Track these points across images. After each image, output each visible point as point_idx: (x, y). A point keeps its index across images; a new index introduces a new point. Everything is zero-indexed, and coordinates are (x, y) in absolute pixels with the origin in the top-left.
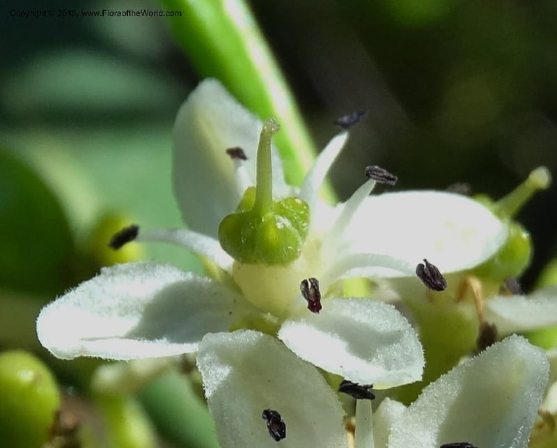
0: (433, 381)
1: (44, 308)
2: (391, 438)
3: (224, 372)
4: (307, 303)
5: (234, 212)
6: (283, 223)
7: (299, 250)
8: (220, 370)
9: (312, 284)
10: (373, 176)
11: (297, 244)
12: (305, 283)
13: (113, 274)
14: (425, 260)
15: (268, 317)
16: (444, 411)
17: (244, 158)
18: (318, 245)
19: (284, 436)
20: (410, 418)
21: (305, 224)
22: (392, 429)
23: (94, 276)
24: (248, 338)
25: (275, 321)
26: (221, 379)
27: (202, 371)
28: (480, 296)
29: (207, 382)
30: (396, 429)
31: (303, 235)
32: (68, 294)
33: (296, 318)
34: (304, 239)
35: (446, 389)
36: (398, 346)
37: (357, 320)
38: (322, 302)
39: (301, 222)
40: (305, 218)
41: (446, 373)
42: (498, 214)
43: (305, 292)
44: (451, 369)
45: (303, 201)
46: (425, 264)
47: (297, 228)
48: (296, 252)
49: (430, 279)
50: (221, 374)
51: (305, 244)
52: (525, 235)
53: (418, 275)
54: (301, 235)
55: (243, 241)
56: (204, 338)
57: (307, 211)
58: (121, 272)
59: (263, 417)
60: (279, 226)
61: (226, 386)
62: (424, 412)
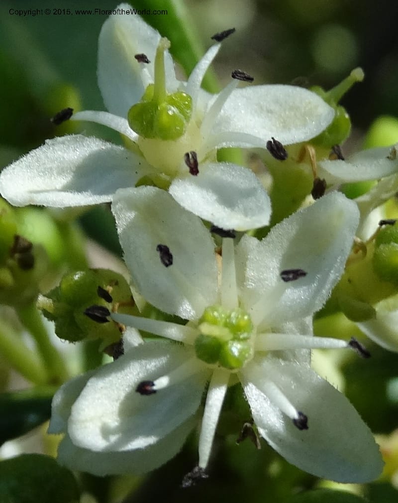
0: (278, 223)
1: (4, 170)
2: (248, 263)
3: (131, 215)
4: (188, 169)
5: (139, 102)
6: (173, 110)
7: (184, 129)
8: (129, 214)
9: (192, 155)
10: (237, 77)
11: (182, 126)
12: (187, 155)
13: (53, 145)
14: (273, 138)
15: (163, 176)
16: (286, 244)
17: (147, 62)
18: (199, 124)
19: (172, 264)
20: (262, 248)
21: (188, 111)
22: (249, 257)
23: (40, 146)
24: (148, 191)
25: (168, 178)
26: (129, 220)
27: (115, 215)
28: (314, 160)
29: (119, 223)
30: (252, 257)
31: (187, 118)
32: (22, 159)
33: (183, 178)
34: (188, 121)
35: (288, 228)
36: (253, 199)
37: (225, 179)
38: (199, 168)
39: (186, 110)
40: (189, 107)
41: (288, 217)
42: (328, 101)
43: (188, 161)
44: (291, 214)
45: (187, 95)
46: (272, 140)
47: (183, 114)
48: (182, 130)
49: (276, 152)
50: (129, 217)
51: (190, 124)
52: (347, 116)
53: (267, 148)
54: (185, 119)
55: (145, 123)
56: (117, 192)
57: (191, 102)
58: (59, 143)
59: (157, 250)
60: (170, 113)
61: (132, 226)
62: (272, 245)
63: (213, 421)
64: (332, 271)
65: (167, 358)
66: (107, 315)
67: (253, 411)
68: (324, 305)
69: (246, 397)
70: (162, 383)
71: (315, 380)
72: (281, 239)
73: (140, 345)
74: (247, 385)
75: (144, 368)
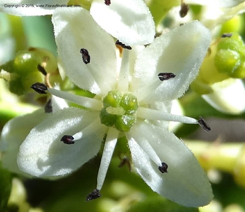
16: (162, 51)
19: (89, 62)
20: (146, 52)
29: (56, 28)
30: (139, 57)
35: (163, 41)
36: (144, 22)
50: (63, 25)
59: (81, 52)
61: (65, 31)
62: (152, 50)
63: (108, 162)
64: (190, 73)
65: (81, 118)
66: (45, 90)
67: (133, 155)
68: (183, 94)
69: (129, 146)
70: (77, 136)
71: (173, 139)
72: (159, 47)
73: (65, 108)
74: (130, 139)
75: (66, 123)
